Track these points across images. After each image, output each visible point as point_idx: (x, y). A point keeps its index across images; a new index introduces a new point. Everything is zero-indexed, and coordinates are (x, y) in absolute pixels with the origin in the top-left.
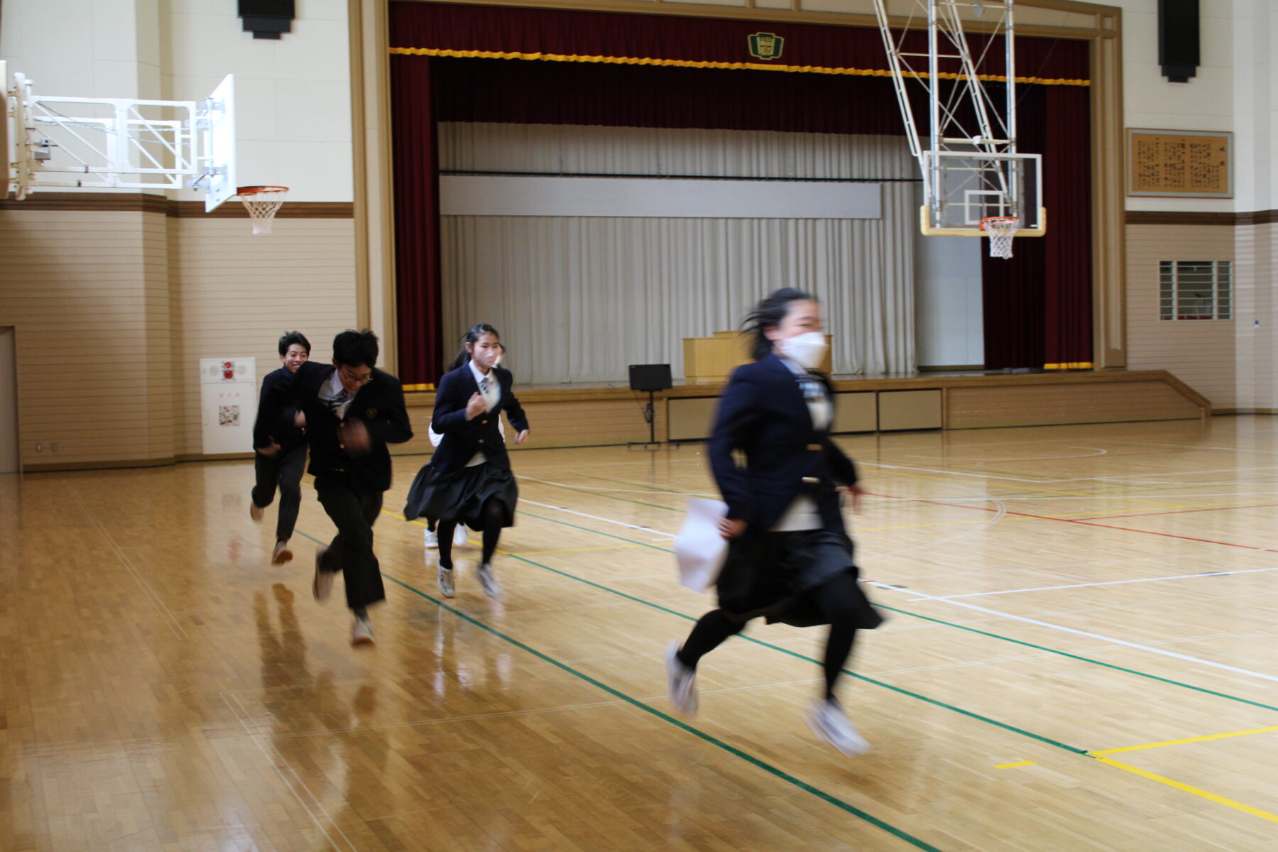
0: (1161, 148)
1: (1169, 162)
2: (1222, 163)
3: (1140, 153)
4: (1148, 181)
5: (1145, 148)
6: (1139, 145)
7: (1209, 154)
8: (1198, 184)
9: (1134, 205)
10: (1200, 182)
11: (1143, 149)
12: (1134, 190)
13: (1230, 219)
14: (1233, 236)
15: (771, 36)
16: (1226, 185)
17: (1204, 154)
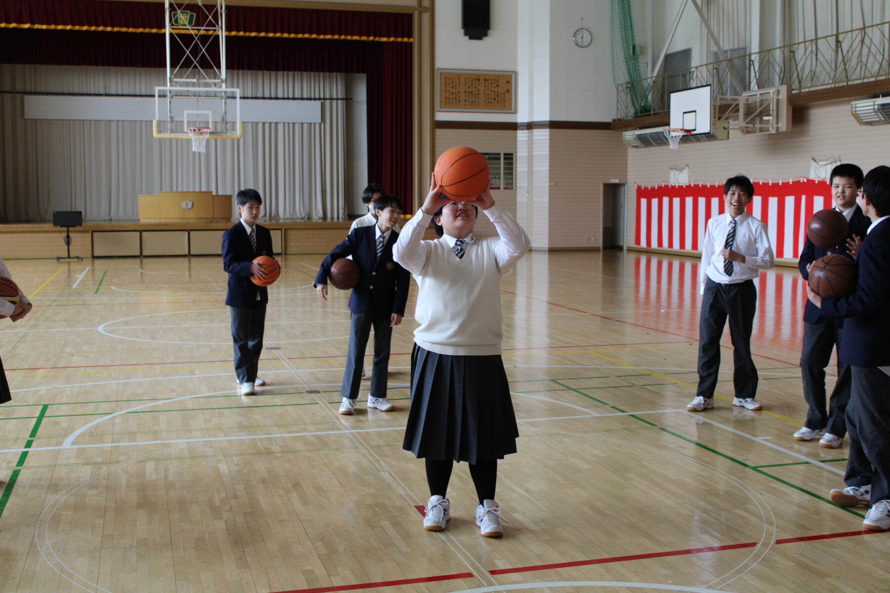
0: (462, 81)
1: (467, 90)
2: (508, 91)
3: (446, 84)
4: (451, 102)
5: (450, 81)
6: (446, 79)
7: (498, 86)
8: (490, 104)
9: (441, 116)
10: (491, 102)
11: (448, 82)
12: (441, 107)
13: (513, 127)
14: (516, 137)
15: (188, 13)
16: (511, 105)
17: (494, 85)
